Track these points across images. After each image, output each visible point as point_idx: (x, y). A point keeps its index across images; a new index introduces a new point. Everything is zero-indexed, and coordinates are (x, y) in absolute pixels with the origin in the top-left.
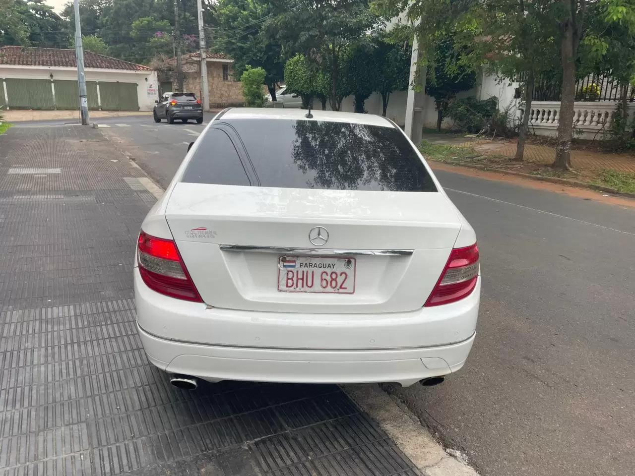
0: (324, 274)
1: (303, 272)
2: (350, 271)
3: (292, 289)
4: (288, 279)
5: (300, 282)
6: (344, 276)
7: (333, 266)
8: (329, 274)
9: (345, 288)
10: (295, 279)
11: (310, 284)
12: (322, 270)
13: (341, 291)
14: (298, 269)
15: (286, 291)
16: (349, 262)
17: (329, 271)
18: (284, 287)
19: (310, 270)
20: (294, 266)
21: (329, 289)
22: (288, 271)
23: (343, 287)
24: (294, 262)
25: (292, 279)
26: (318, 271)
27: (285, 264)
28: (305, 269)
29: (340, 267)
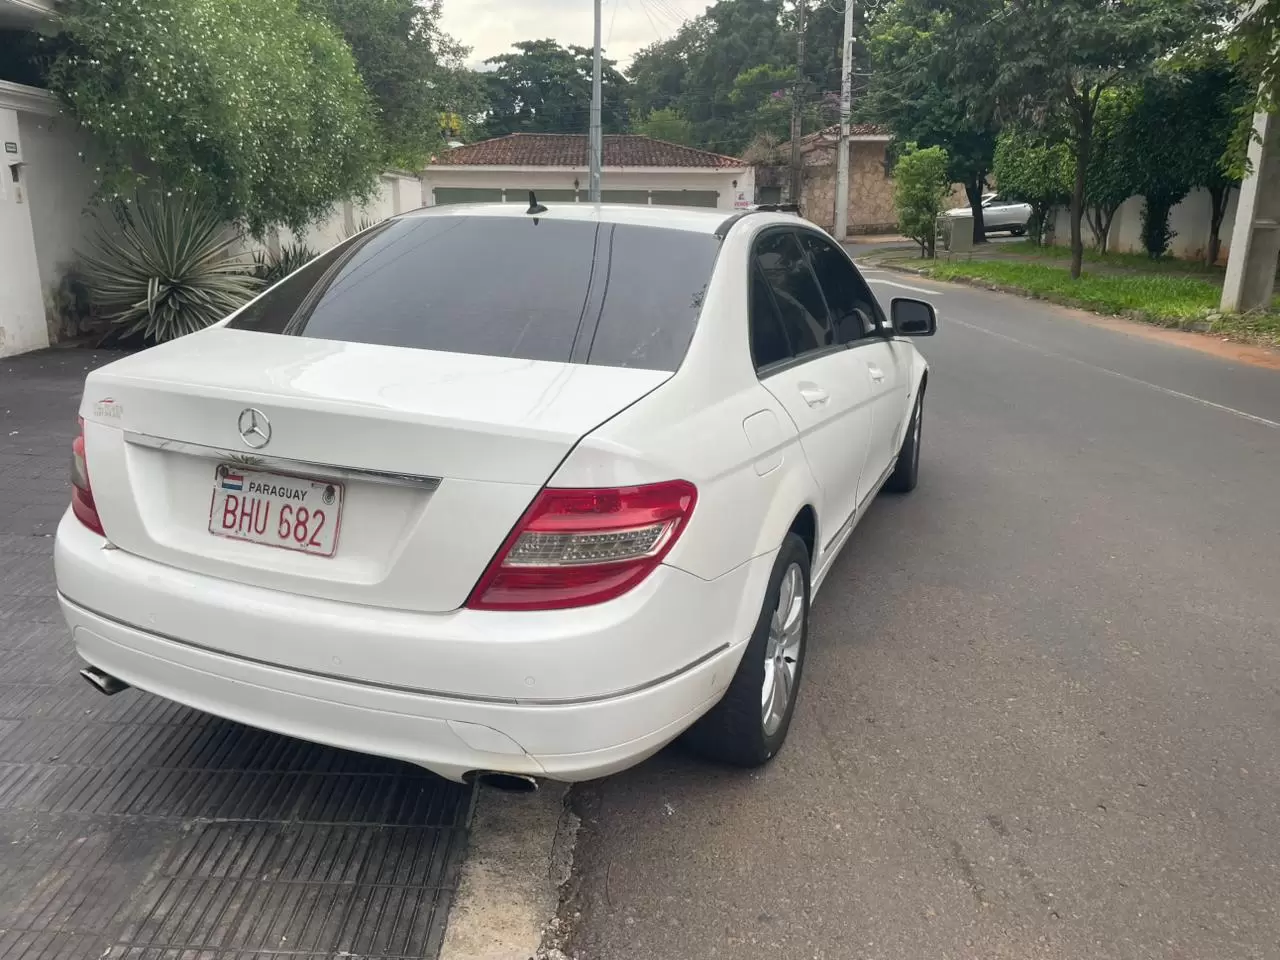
0: (287, 510)
1: (253, 500)
2: (331, 511)
3: (231, 532)
4: (227, 511)
5: (246, 519)
6: (319, 516)
7: (303, 496)
8: (295, 511)
9: (318, 544)
10: (238, 513)
11: (260, 528)
12: (285, 501)
13: (311, 548)
14: (247, 495)
15: (220, 534)
16: (330, 492)
17: (296, 504)
18: (218, 526)
19: (265, 498)
20: (239, 488)
21: (291, 541)
22: (229, 496)
23: (315, 540)
24: (241, 478)
25: (233, 512)
26: (277, 503)
27: (227, 481)
28: (257, 495)
29: (314, 499)
